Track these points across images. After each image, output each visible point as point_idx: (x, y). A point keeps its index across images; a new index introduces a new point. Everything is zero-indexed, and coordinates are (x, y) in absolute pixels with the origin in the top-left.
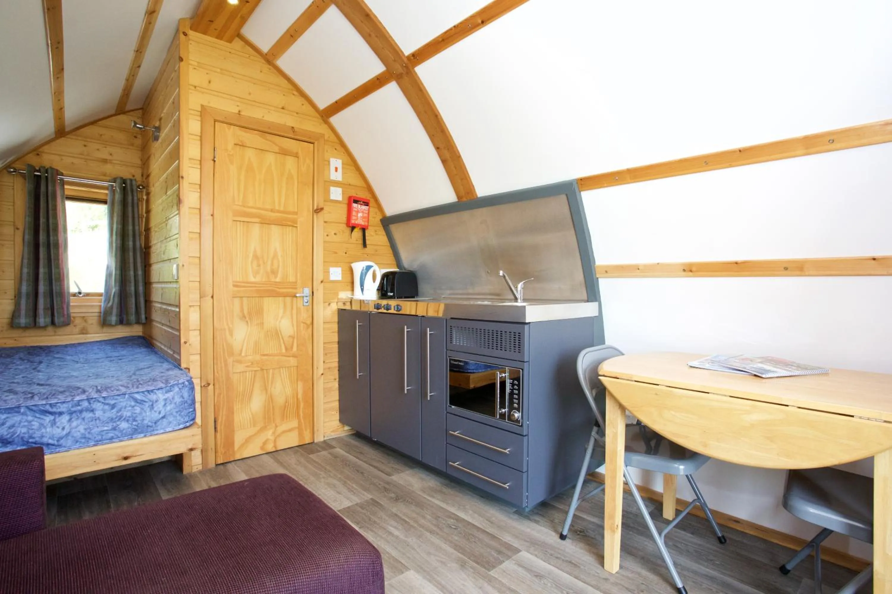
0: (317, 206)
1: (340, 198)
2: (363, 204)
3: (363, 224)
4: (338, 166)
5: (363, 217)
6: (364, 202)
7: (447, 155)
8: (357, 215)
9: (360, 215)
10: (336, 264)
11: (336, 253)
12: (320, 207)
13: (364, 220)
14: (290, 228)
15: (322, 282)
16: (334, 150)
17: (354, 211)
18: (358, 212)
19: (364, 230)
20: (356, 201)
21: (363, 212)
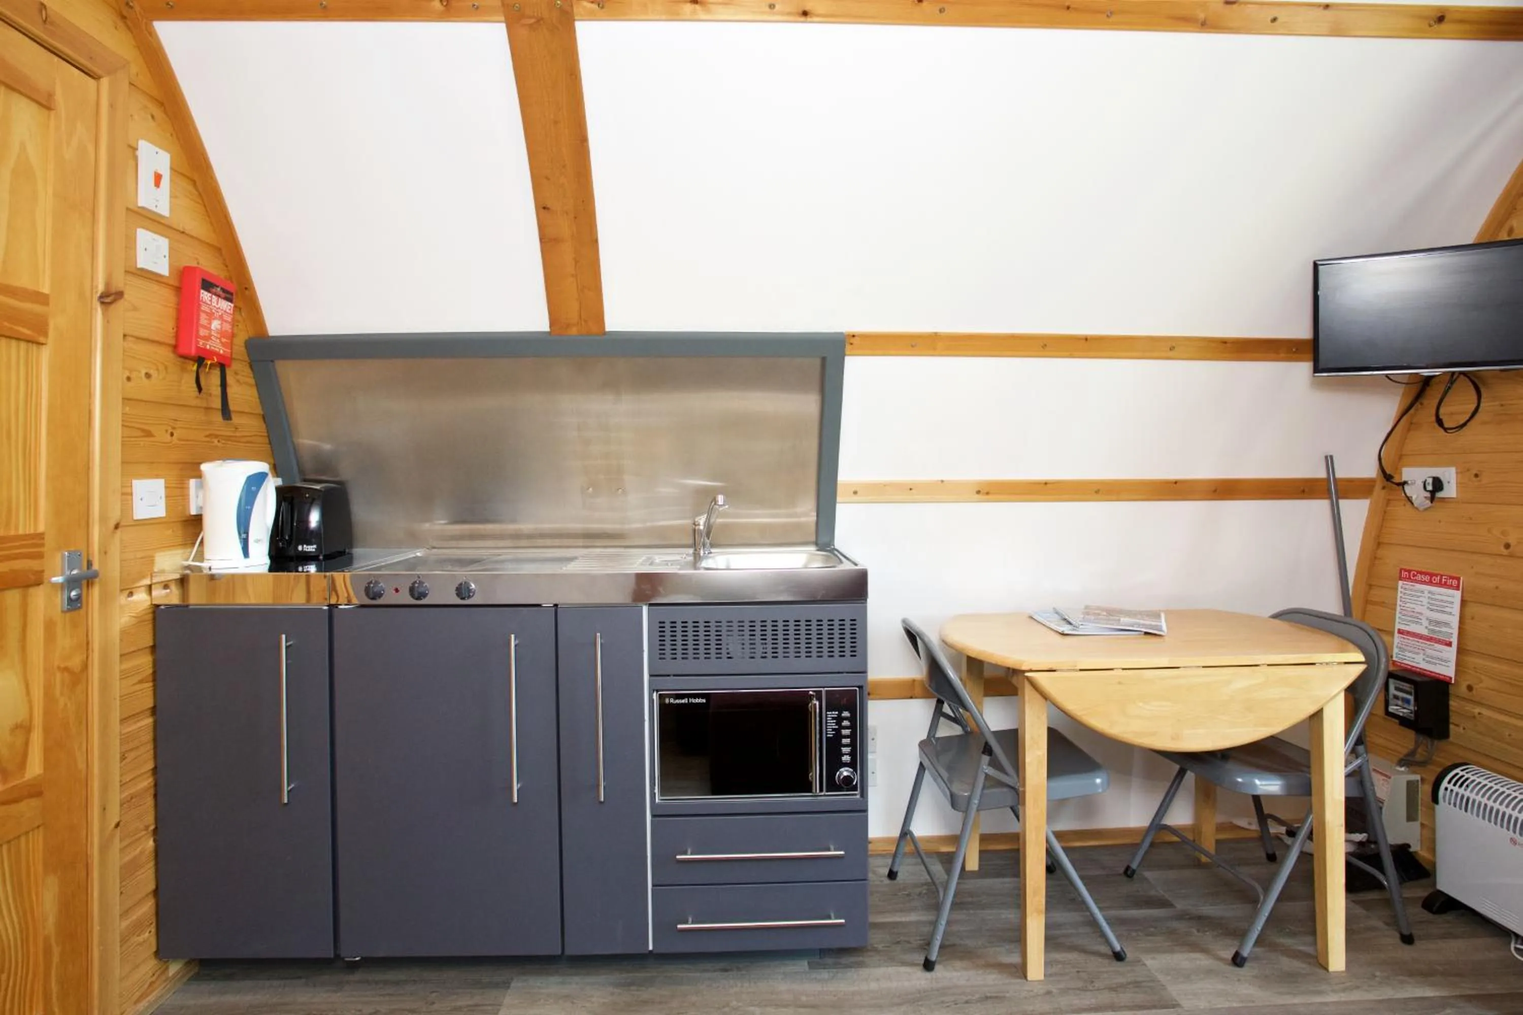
0: (108, 284)
1: (163, 268)
2: (221, 293)
3: (221, 352)
4: (160, 172)
5: (222, 333)
6: (224, 290)
7: (564, 227)
8: (210, 324)
9: (215, 325)
10: (151, 469)
11: (149, 434)
12: (113, 290)
13: (224, 340)
14: (23, 345)
15: (117, 527)
16: (150, 117)
17: (205, 312)
18: (211, 316)
19: (222, 367)
20: (208, 286)
21: (221, 317)
